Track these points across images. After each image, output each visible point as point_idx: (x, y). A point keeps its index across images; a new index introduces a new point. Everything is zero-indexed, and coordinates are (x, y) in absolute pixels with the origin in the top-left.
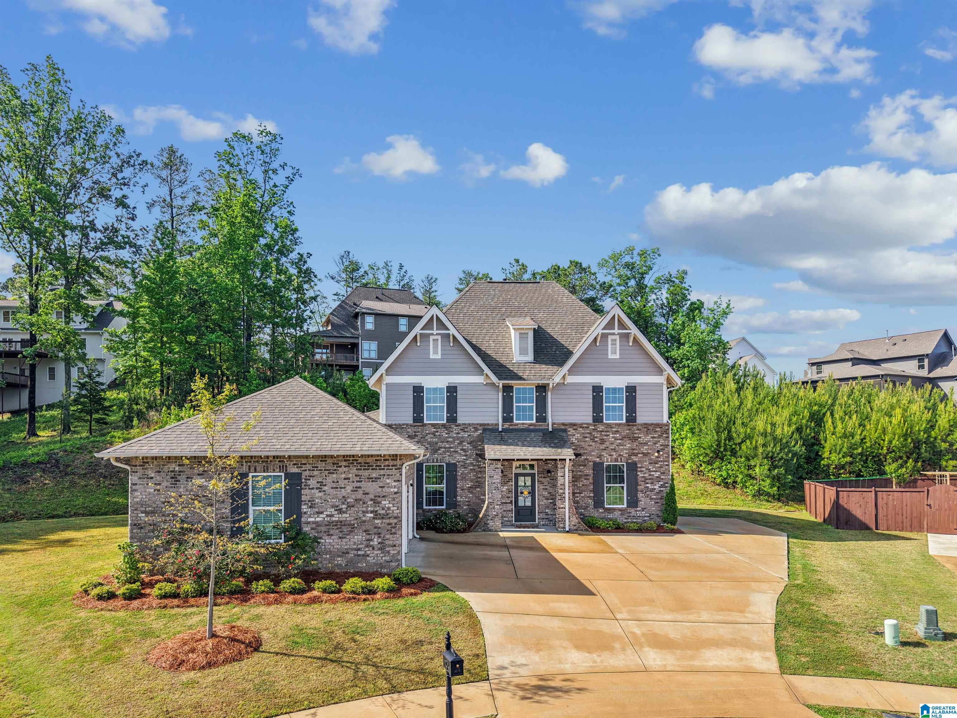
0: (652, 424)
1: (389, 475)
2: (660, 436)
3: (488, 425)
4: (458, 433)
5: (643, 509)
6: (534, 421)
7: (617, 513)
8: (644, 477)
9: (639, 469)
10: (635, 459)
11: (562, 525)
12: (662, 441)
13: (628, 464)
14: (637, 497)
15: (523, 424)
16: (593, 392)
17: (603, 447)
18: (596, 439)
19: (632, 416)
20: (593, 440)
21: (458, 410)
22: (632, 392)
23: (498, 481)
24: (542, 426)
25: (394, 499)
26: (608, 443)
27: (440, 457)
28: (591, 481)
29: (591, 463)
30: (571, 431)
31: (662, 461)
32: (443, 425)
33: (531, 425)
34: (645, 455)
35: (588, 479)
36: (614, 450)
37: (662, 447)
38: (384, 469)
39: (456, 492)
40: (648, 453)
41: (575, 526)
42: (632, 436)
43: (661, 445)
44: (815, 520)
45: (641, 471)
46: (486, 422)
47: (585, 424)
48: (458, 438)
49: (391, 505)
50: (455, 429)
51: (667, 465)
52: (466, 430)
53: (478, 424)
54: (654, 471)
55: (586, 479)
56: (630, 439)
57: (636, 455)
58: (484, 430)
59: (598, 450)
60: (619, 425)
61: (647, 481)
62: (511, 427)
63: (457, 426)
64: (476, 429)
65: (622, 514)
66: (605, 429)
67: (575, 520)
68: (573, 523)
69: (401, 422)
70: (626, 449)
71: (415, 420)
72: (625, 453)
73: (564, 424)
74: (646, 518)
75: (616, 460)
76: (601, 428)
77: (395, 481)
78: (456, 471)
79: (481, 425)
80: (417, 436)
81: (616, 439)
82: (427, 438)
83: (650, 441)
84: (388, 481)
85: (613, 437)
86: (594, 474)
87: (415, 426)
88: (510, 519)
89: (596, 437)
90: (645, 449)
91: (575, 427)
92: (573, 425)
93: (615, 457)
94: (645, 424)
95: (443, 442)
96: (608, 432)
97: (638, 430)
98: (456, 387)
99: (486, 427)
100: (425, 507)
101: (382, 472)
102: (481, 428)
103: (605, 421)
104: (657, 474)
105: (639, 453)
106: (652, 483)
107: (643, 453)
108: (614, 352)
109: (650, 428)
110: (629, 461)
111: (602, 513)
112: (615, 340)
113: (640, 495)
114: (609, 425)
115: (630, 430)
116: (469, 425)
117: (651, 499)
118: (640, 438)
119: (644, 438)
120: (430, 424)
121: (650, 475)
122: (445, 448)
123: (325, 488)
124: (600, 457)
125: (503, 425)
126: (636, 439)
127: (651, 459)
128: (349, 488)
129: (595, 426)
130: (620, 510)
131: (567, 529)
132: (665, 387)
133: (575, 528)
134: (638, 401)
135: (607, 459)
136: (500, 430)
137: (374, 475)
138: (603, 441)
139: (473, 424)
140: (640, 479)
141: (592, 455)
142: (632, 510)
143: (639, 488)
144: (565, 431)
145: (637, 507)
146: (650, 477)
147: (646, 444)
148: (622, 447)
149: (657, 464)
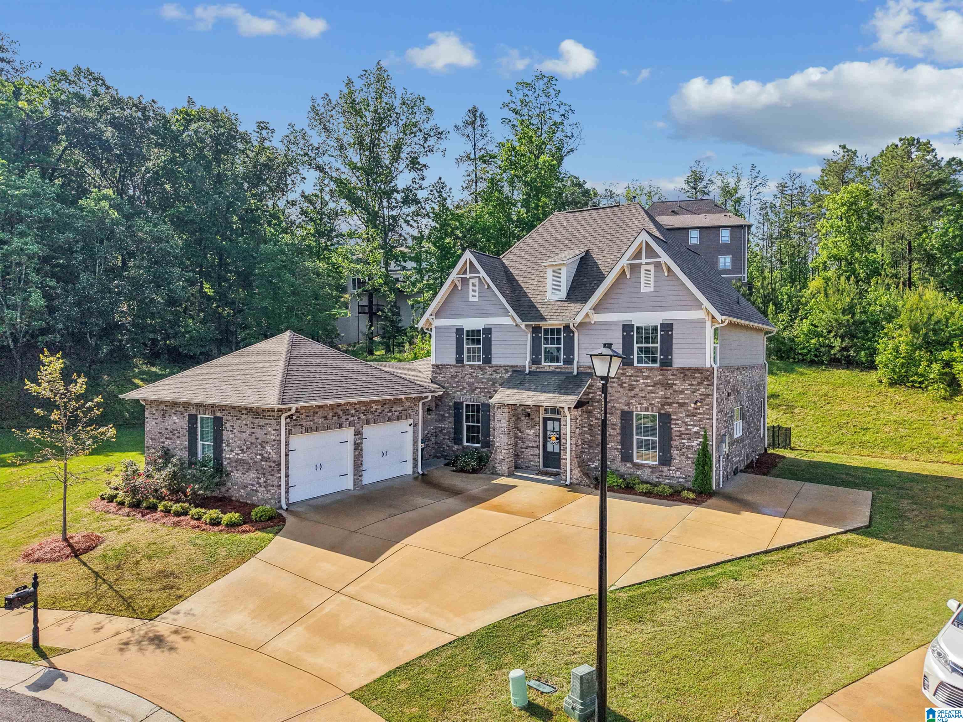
0: (690, 369)
1: (270, 424)
2: (699, 384)
3: (517, 366)
4: (491, 375)
5: (678, 469)
6: (562, 364)
7: (647, 471)
8: (680, 431)
9: (673, 422)
10: (668, 409)
11: (564, 478)
12: (702, 390)
13: (660, 414)
14: (671, 454)
15: (549, 366)
16: (623, 331)
17: (631, 394)
18: (624, 385)
19: (667, 359)
20: (621, 385)
21: (493, 351)
22: (669, 331)
23: (505, 425)
24: (568, 369)
26: (637, 390)
27: (476, 398)
28: (618, 431)
29: (618, 412)
31: (701, 414)
32: (479, 366)
33: (557, 368)
34: (681, 405)
35: (615, 429)
36: (645, 397)
37: (702, 397)
38: (267, 419)
39: (489, 431)
40: (685, 403)
41: (577, 479)
42: (665, 382)
43: (701, 395)
45: (675, 424)
46: (516, 364)
48: (491, 379)
50: (489, 370)
52: (498, 371)
53: (508, 366)
54: (692, 425)
55: (613, 429)
56: (662, 385)
57: (670, 404)
58: (514, 371)
59: (627, 397)
60: (653, 369)
61: (683, 436)
62: (538, 370)
63: (490, 367)
64: (507, 371)
65: (652, 472)
66: (636, 374)
67: (577, 473)
68: (575, 477)
69: (445, 363)
70: (658, 398)
71: (457, 361)
72: (657, 402)
73: (589, 368)
74: (681, 480)
75: (647, 409)
78: (489, 411)
79: (512, 367)
80: (457, 375)
81: (647, 385)
82: (466, 378)
83: (687, 389)
84: (269, 429)
85: (644, 383)
86: (621, 423)
87: (456, 367)
88: (537, 464)
89: (625, 383)
90: (680, 398)
93: (645, 405)
94: (682, 368)
95: (478, 383)
96: (638, 376)
97: (672, 375)
98: (491, 329)
99: (515, 369)
100: (465, 443)
102: (511, 370)
103: (635, 364)
104: (696, 429)
105: (673, 403)
106: (690, 439)
107: (678, 403)
108: (648, 284)
109: (687, 373)
110: (662, 412)
111: (630, 468)
112: (649, 270)
113: (674, 452)
114: (639, 370)
115: (663, 375)
116: (501, 366)
117: (688, 458)
118: (675, 384)
119: (679, 385)
120: (468, 365)
121: (687, 429)
122: (480, 388)
123: (235, 431)
124: (628, 404)
125: (529, 368)
126: (671, 386)
127: (688, 411)
128: (248, 433)
130: (650, 467)
131: (568, 483)
132: (709, 324)
133: (577, 482)
134: (674, 341)
135: (636, 408)
136: (527, 372)
138: (632, 388)
139: (504, 366)
140: (674, 434)
141: (620, 403)
142: (665, 469)
143: (674, 443)
144: (591, 375)
145: (670, 465)
146: (687, 432)
147: (682, 392)
148: (653, 395)
149: (695, 416)
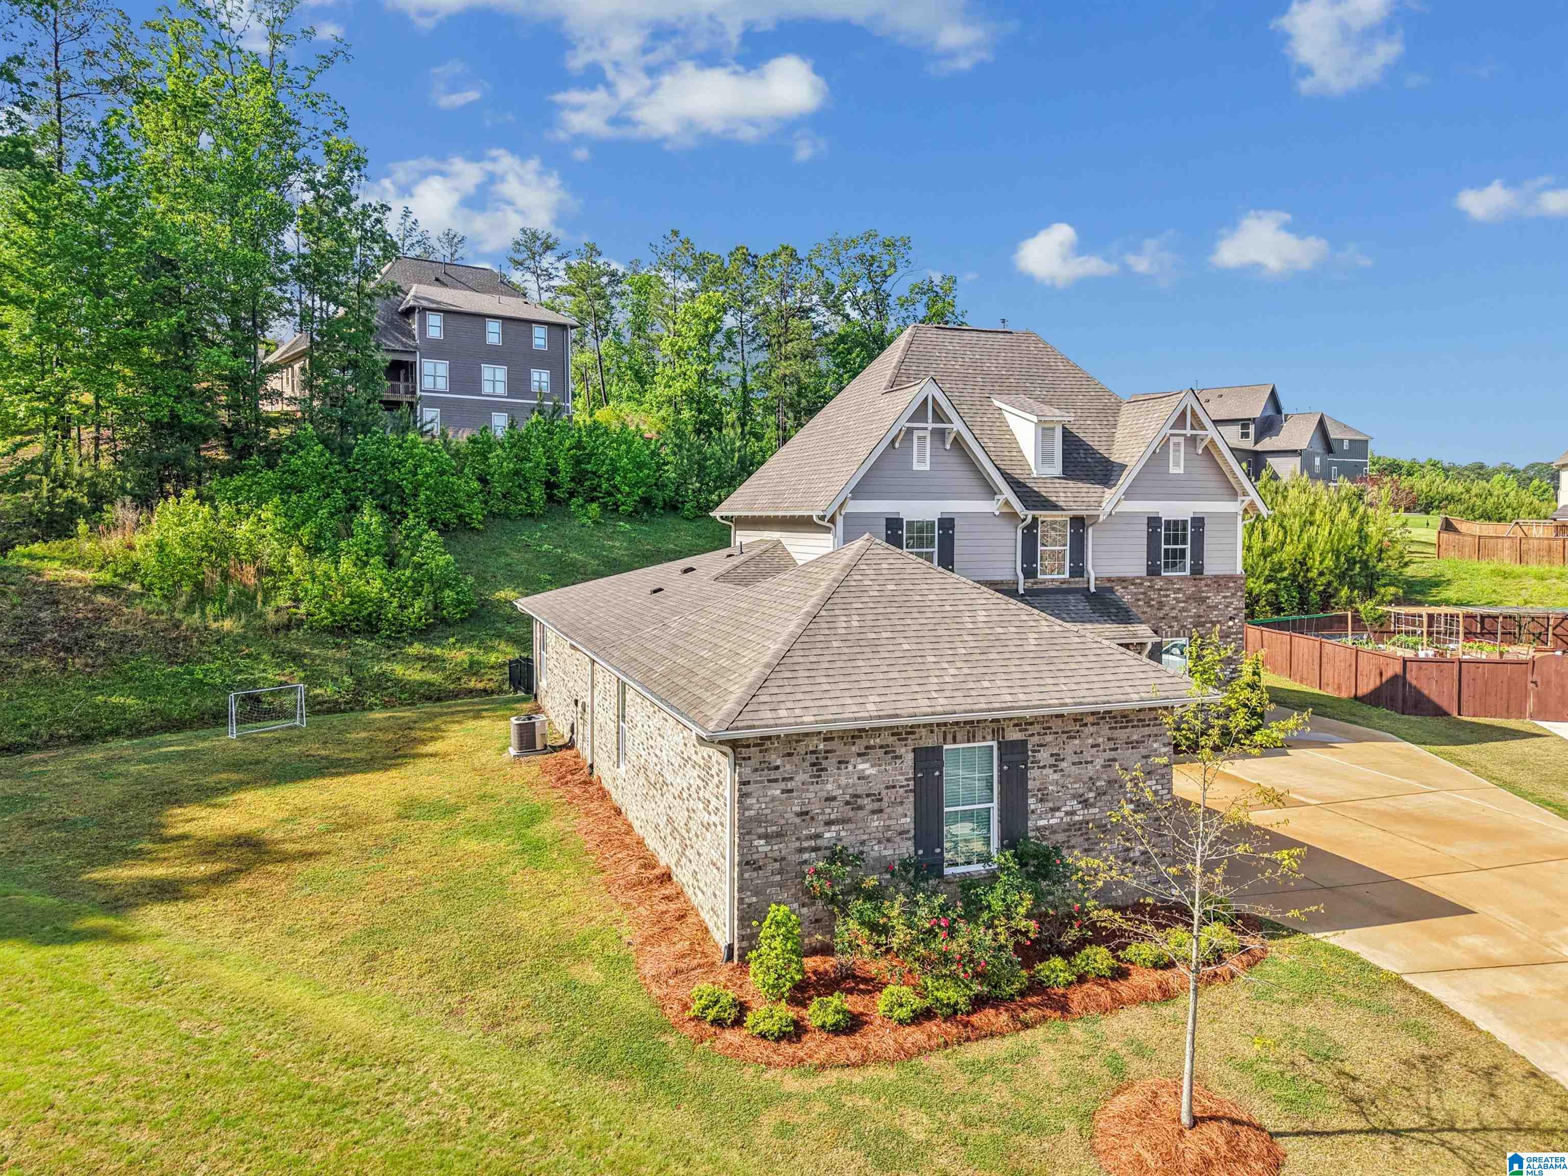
0: (1224, 577)
1: (1156, 735)
2: (1233, 595)
3: (1002, 583)
6: (1067, 575)
10: (1201, 631)
12: (1238, 602)
15: (1053, 580)
16: (1149, 527)
17: (1159, 614)
18: (1151, 603)
19: (1198, 564)
20: (1146, 603)
21: (956, 559)
22: (1200, 527)
24: (1079, 583)
25: (1163, 776)
26: (1167, 608)
30: (1119, 590)
31: (1236, 634)
33: (1063, 582)
34: (1215, 624)
36: (1174, 618)
37: (1237, 612)
38: (1149, 725)
40: (1219, 622)
42: (1199, 595)
43: (1236, 609)
44: (1321, 692)
46: (999, 579)
47: (1138, 578)
49: (1159, 787)
51: (1241, 639)
56: (1195, 600)
57: (1203, 625)
59: (1153, 619)
60: (1182, 578)
62: (1035, 587)
66: (1164, 587)
70: (1191, 617)
72: (1189, 623)
73: (1109, 580)
75: (1176, 634)
76: (1159, 584)
77: (1164, 745)
81: (1178, 601)
83: (1221, 603)
84: (1155, 745)
85: (1175, 599)
89: (1153, 600)
90: (1214, 615)
91: (1124, 584)
92: (1122, 580)
93: (1176, 629)
94: (1216, 576)
96: (1168, 590)
97: (1206, 585)
98: (952, 520)
101: (1147, 731)
103: (1163, 573)
105: (1207, 623)
107: (1212, 622)
108: (1177, 464)
109: (1222, 582)
112: (1179, 444)
114: (1169, 580)
115: (1195, 586)
118: (1209, 598)
119: (1215, 599)
123: (1063, 765)
125: (1024, 584)
126: (1203, 600)
127: (1223, 631)
128: (1099, 763)
129: (1151, 581)
132: (1240, 519)
134: (1206, 541)
135: (1165, 633)
136: (1021, 591)
137: (1135, 737)
138: (1161, 605)
144: (1111, 590)
147: (1215, 607)
148: (1185, 614)
149: (1228, 637)
